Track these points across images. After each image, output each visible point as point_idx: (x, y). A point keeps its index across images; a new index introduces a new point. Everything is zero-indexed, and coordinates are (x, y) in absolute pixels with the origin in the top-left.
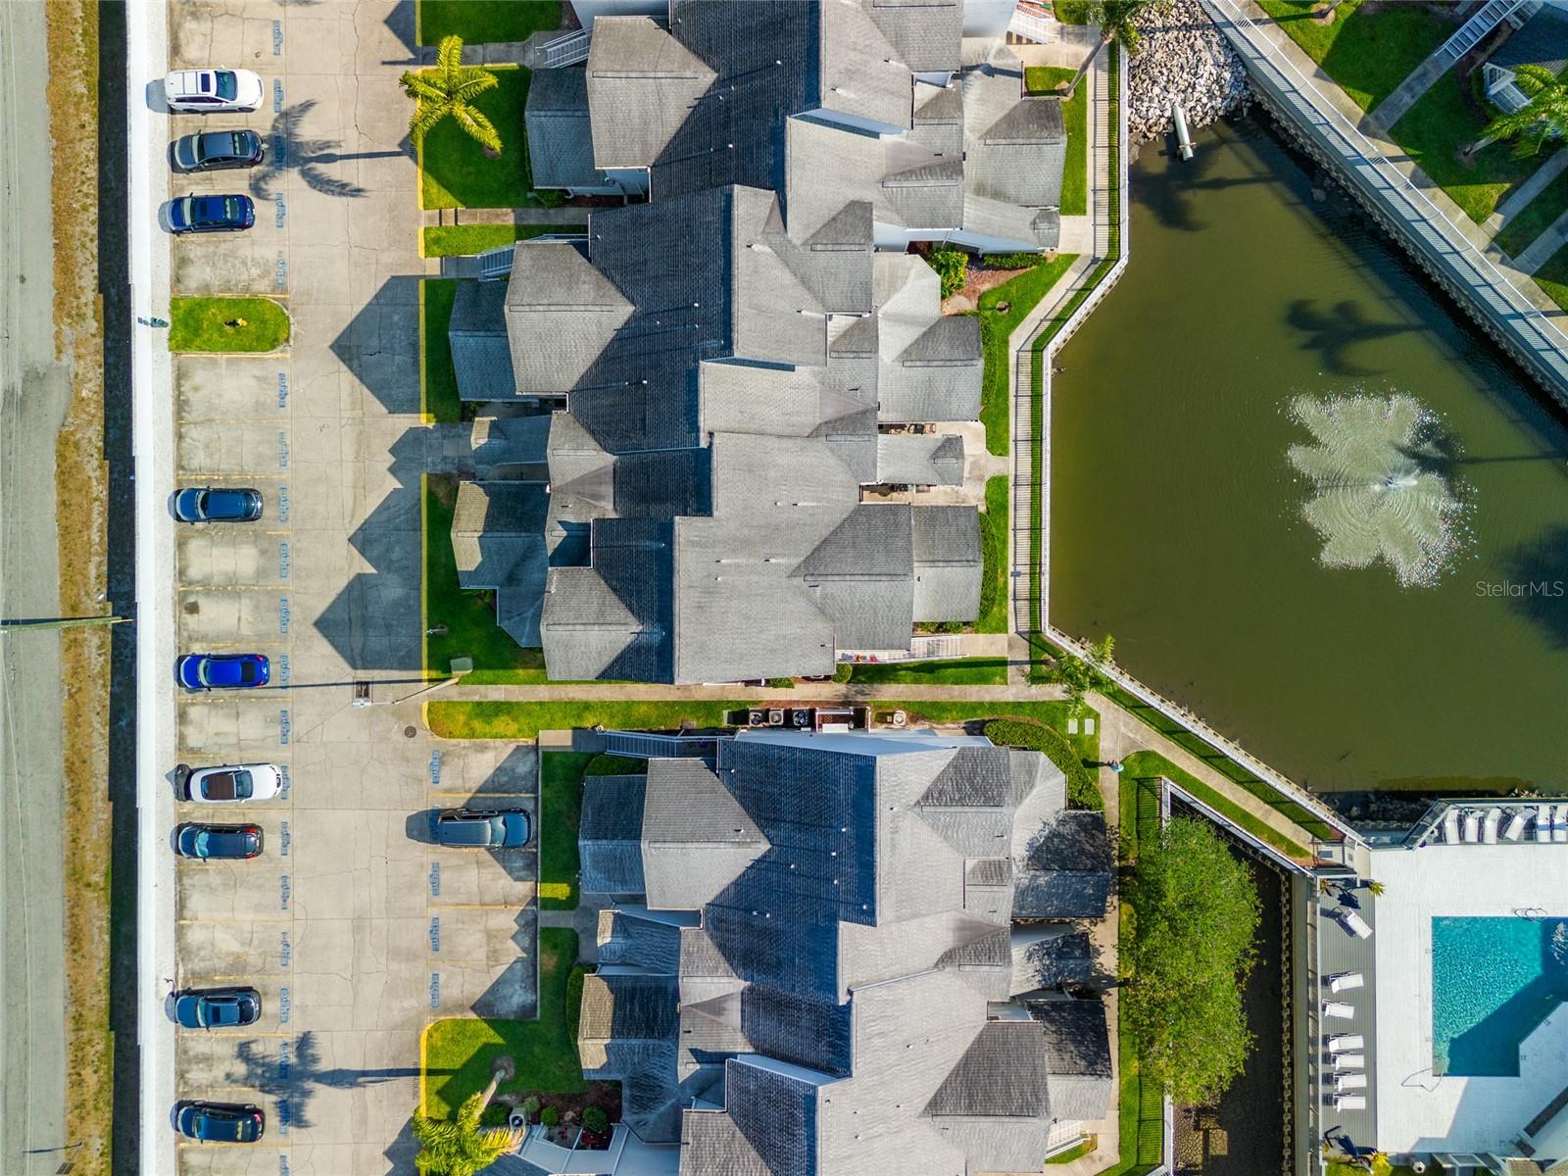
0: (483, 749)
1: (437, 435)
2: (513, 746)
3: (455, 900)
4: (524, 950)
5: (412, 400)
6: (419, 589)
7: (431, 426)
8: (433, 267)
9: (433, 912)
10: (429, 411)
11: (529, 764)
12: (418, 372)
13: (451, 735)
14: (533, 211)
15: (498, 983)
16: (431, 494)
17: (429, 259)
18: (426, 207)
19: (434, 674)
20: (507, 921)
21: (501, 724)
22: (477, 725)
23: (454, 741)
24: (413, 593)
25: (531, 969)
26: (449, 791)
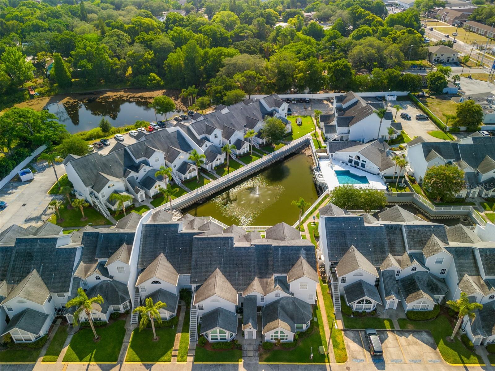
0: (348, 346)
1: (246, 358)
2: (345, 337)
3: (402, 355)
4: (410, 335)
5: (234, 366)
6: (298, 365)
7: (243, 361)
8: (190, 359)
9: (408, 362)
10: (238, 361)
11: (350, 333)
12: (225, 364)
13: (346, 355)
14: (178, 328)
15: (423, 342)
16: (266, 361)
17: (187, 360)
18: (170, 361)
19: (326, 360)
20: (402, 339)
21: (339, 340)
22: (341, 347)
23: (348, 355)
24: (300, 367)
25: (415, 333)
26: (365, 356)
